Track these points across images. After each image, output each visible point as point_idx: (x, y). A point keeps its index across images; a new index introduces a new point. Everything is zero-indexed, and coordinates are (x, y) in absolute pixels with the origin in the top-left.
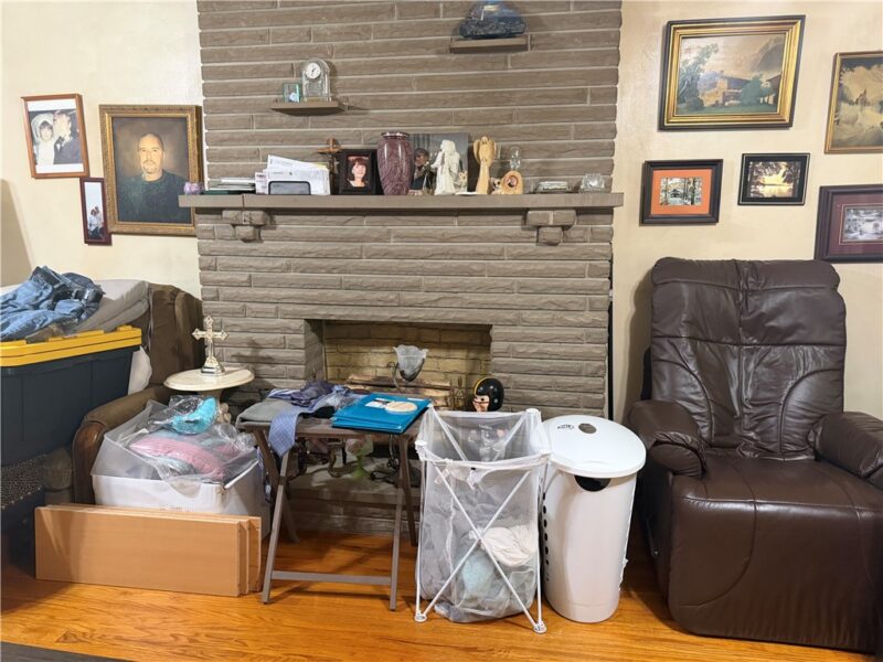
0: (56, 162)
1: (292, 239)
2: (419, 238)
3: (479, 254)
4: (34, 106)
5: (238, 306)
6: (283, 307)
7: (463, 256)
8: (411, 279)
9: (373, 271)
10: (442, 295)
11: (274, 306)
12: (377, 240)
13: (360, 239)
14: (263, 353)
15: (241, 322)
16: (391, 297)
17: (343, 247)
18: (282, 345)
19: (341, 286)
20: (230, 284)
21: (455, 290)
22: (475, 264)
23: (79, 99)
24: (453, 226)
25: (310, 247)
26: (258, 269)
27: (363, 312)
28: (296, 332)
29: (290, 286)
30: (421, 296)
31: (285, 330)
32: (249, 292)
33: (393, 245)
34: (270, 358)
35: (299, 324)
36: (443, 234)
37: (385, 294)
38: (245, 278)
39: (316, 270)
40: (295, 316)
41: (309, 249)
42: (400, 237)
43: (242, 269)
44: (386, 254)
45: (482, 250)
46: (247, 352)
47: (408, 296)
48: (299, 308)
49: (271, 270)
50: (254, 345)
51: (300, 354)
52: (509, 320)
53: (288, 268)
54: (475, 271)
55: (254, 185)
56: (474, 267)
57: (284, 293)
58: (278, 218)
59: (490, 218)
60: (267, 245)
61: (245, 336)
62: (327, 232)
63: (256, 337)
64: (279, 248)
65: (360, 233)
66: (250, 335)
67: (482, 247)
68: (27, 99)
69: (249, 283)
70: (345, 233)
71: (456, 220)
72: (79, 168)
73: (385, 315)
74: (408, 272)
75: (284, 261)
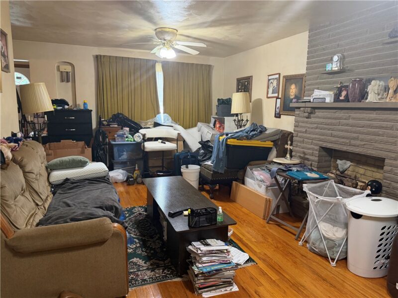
0: (272, 93)
1: (319, 118)
2: (360, 119)
3: (383, 127)
4: (270, 77)
5: (302, 139)
6: (314, 141)
7: (376, 127)
8: (355, 135)
9: (342, 131)
10: (366, 143)
11: (311, 141)
12: (345, 119)
13: (340, 118)
14: (306, 156)
15: (302, 145)
16: (348, 141)
17: (334, 121)
18: (312, 155)
19: (332, 135)
20: (301, 132)
21: (372, 141)
22: (381, 131)
23: (279, 74)
24: (373, 115)
25: (323, 120)
26: (309, 128)
27: (337, 146)
28: (316, 150)
29: (317, 134)
30: (358, 143)
31: (313, 149)
32: (305, 135)
33: (351, 121)
34: (308, 158)
35: (317, 148)
36: (369, 118)
37: (346, 140)
38: (304, 130)
39: (324, 129)
40: (316, 145)
41: (323, 121)
42: (354, 119)
43: (304, 127)
44: (347, 125)
45: (384, 126)
46: (302, 155)
47: (353, 142)
48: (318, 142)
49: (312, 128)
50: (304, 153)
51: (317, 159)
52: (393, 157)
53: (317, 128)
54: (380, 134)
55: (310, 99)
56: (380, 132)
57: (314, 136)
58: (316, 110)
59: (389, 112)
60: (312, 120)
61: (302, 150)
62: (329, 116)
63: (305, 150)
64: (315, 121)
65: (340, 116)
66: (303, 150)
67: (385, 124)
68: (269, 76)
69: (306, 132)
70: (335, 116)
71: (375, 112)
72: (276, 95)
73: (345, 148)
74: (354, 132)
75: (316, 125)
